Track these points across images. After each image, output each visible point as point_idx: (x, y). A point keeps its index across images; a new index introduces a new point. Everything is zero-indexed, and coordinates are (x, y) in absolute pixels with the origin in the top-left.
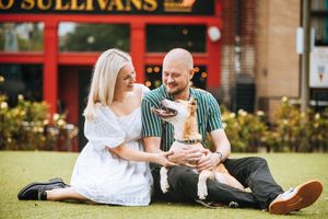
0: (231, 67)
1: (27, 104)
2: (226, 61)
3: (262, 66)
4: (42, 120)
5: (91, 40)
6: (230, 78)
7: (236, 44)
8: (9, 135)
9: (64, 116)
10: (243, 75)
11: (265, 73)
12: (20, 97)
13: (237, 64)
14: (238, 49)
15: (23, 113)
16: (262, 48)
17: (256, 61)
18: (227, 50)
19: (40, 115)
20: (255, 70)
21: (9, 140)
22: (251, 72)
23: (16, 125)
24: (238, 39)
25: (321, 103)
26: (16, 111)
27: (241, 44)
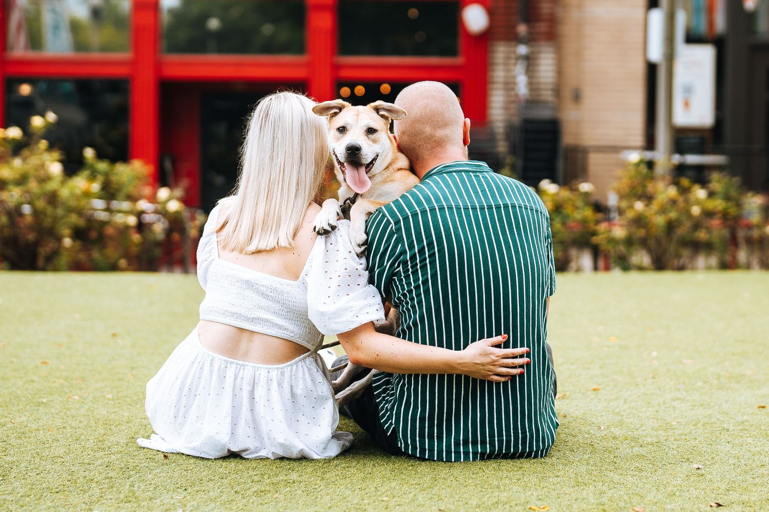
0: (510, 85)
1: (102, 166)
2: (498, 74)
3: (571, 82)
4: (133, 199)
5: (214, 24)
6: (506, 108)
7: (518, 40)
8: (66, 231)
9: (179, 192)
10: (532, 102)
11: (577, 97)
12: (89, 153)
13: (522, 80)
14: (522, 50)
15: (96, 187)
16: (570, 46)
17: (560, 72)
18: (500, 52)
19: (130, 189)
20: (558, 91)
21: (67, 242)
22: (547, 96)
23: (79, 212)
24: (522, 29)
25: (692, 159)
26: (80, 183)
27: (529, 40)
